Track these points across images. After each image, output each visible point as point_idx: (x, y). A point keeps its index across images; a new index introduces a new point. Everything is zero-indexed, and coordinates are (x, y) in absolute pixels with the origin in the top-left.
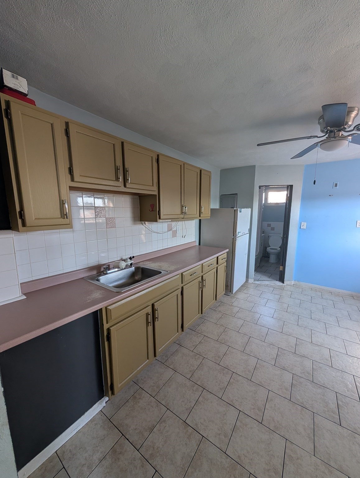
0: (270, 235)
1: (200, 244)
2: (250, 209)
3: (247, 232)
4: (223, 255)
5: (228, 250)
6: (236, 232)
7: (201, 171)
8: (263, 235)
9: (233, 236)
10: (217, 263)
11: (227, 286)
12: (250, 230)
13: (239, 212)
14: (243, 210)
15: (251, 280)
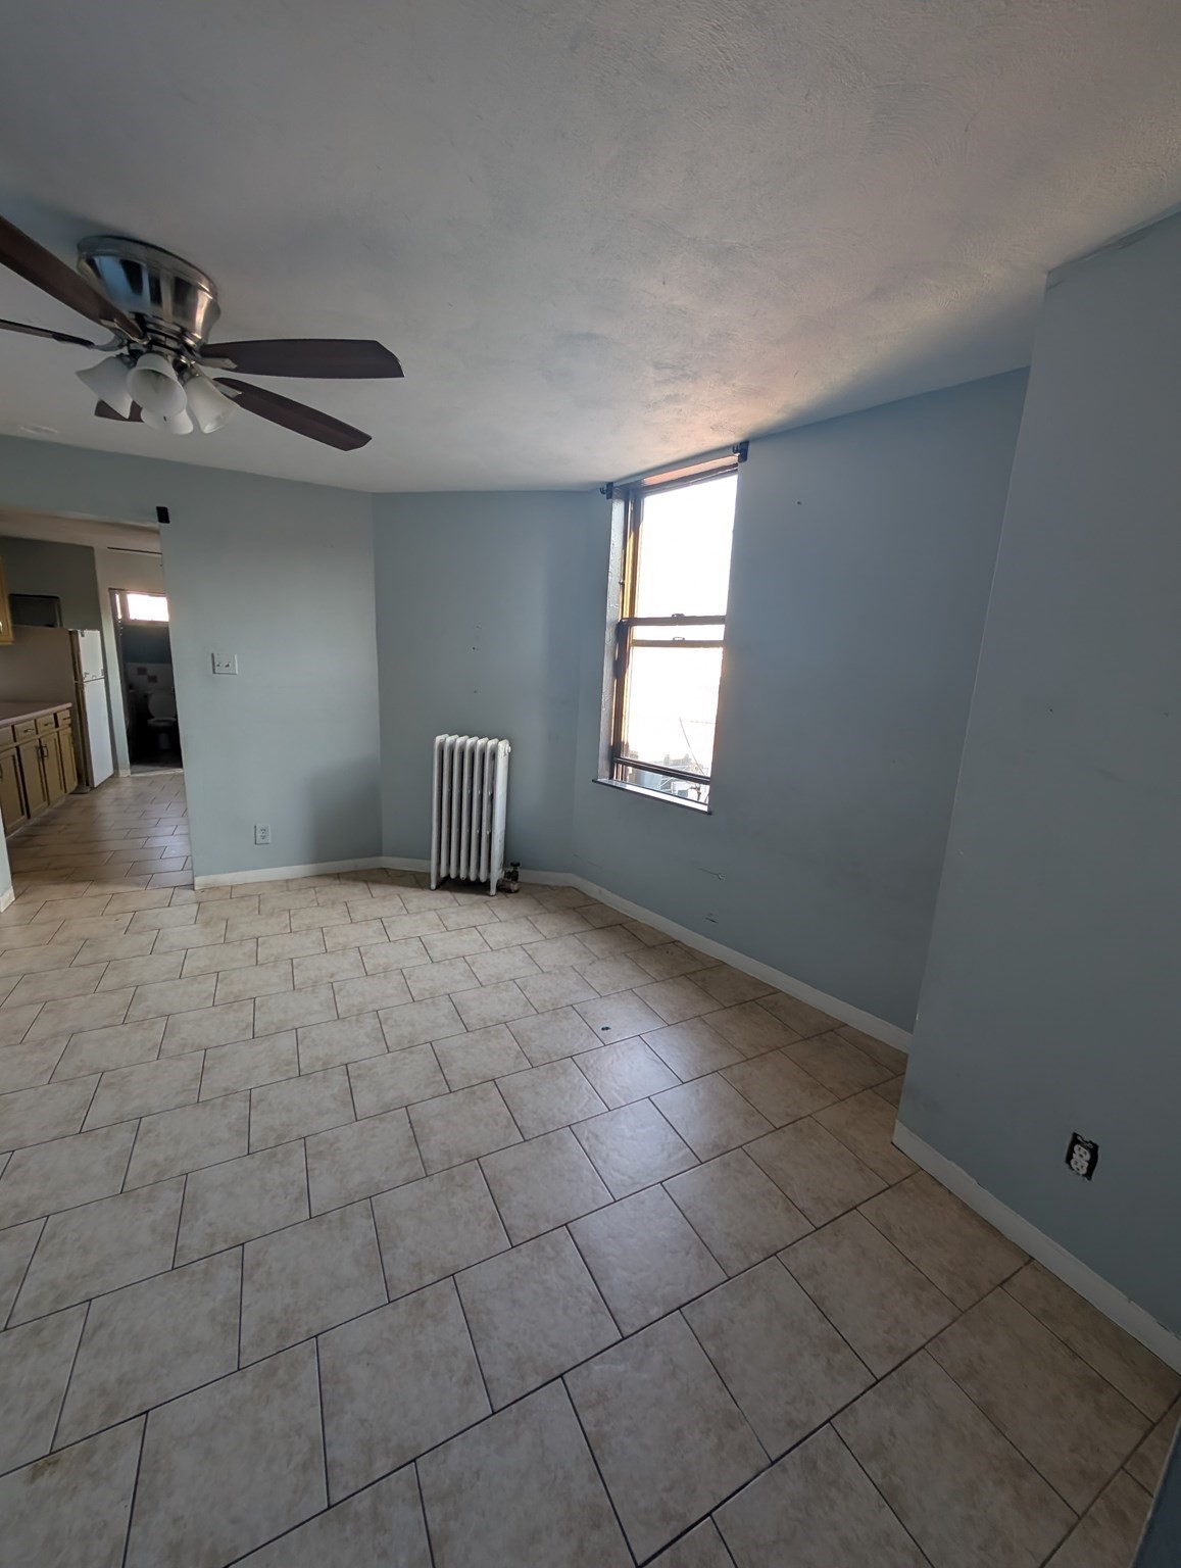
0: (149, 692)
2: (98, 632)
3: (100, 675)
4: (63, 710)
5: (70, 705)
6: (80, 672)
8: (131, 691)
9: (76, 679)
10: (57, 726)
11: (79, 776)
12: (106, 674)
13: (80, 635)
14: (86, 632)
15: (125, 772)
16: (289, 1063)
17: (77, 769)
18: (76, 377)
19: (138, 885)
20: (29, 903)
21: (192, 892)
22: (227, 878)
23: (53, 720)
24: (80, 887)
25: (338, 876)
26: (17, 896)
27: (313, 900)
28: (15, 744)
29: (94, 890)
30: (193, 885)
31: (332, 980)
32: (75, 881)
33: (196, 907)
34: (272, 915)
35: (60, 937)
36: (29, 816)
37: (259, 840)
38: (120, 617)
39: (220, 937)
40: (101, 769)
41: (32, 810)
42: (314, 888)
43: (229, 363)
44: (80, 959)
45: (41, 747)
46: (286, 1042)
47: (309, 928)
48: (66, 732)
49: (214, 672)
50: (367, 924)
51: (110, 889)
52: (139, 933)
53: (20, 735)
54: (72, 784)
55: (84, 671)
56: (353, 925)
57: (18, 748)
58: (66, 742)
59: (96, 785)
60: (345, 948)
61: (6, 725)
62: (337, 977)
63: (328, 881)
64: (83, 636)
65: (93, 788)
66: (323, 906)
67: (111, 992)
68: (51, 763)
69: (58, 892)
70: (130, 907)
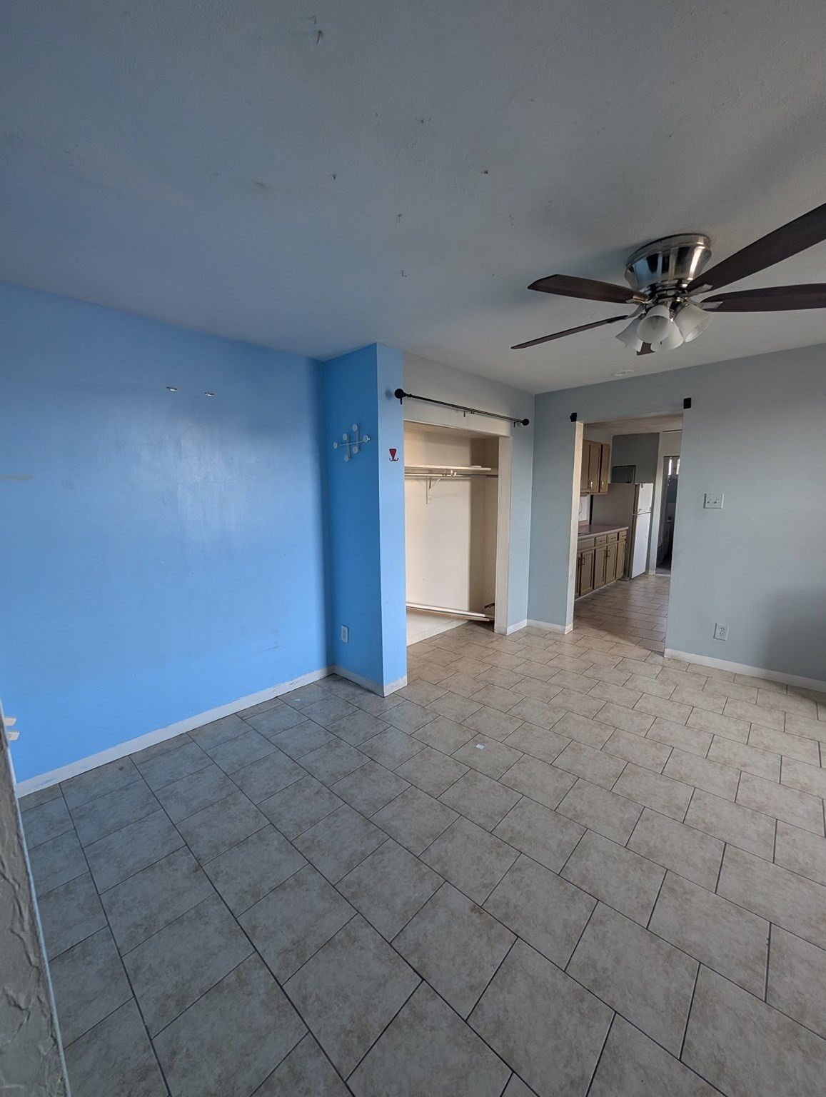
1: (590, 523)
2: (652, 484)
3: (649, 509)
4: (623, 531)
5: (627, 528)
6: (637, 509)
7: (602, 446)
9: (634, 512)
10: (618, 540)
11: (625, 570)
12: (652, 509)
13: (640, 486)
14: (644, 484)
15: (652, 572)
16: (679, 808)
17: (625, 566)
18: (617, 339)
19: (632, 643)
20: (578, 633)
21: (662, 657)
22: (688, 657)
23: (617, 536)
24: (603, 633)
25: (787, 687)
26: (574, 629)
27: (753, 698)
28: (594, 548)
29: (609, 637)
30: (663, 653)
31: (742, 769)
32: (602, 630)
33: (661, 668)
34: (711, 695)
35: (584, 657)
36: (593, 588)
37: (717, 635)
38: (670, 474)
39: (667, 694)
40: (638, 567)
41: (595, 586)
42: (759, 688)
43: (707, 287)
44: (587, 673)
45: (607, 551)
46: (683, 793)
47: (739, 718)
48: (622, 543)
49: (704, 507)
50: (799, 740)
51: (616, 639)
52: (621, 671)
53: (598, 543)
54: (620, 574)
55: (639, 508)
56: (784, 735)
57: (595, 550)
58: (621, 548)
59: (634, 575)
60: (767, 749)
61: (592, 537)
62: (748, 769)
63: (774, 688)
64: (642, 487)
65: (631, 579)
66: (759, 706)
67: (594, 698)
68: (611, 560)
69: (592, 632)
70: (623, 654)
